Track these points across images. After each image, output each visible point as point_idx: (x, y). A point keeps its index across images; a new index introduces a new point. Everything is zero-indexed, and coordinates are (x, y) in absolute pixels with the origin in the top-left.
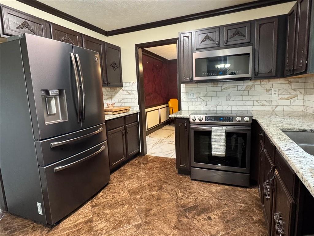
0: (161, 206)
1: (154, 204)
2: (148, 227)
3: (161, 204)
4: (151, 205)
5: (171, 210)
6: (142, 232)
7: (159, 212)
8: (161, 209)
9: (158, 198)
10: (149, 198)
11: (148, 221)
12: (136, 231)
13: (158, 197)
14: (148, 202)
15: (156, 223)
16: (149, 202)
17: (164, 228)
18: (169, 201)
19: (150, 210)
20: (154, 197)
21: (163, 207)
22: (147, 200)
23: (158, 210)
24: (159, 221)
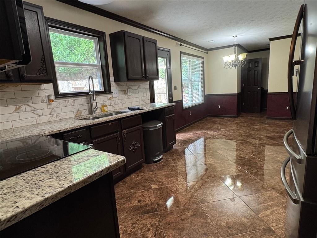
0: (180, 219)
1: (188, 222)
2: (194, 200)
3: (180, 221)
4: (192, 222)
5: (171, 213)
6: (199, 197)
7: (184, 211)
8: (181, 215)
9: (183, 231)
10: (195, 233)
11: (195, 204)
12: (205, 198)
13: (182, 233)
14: (196, 227)
15: (188, 202)
16: (194, 226)
17: (181, 198)
18: (169, 224)
19: (194, 215)
20: (188, 235)
21: (179, 217)
22: (197, 231)
23: (185, 214)
24: (184, 203)
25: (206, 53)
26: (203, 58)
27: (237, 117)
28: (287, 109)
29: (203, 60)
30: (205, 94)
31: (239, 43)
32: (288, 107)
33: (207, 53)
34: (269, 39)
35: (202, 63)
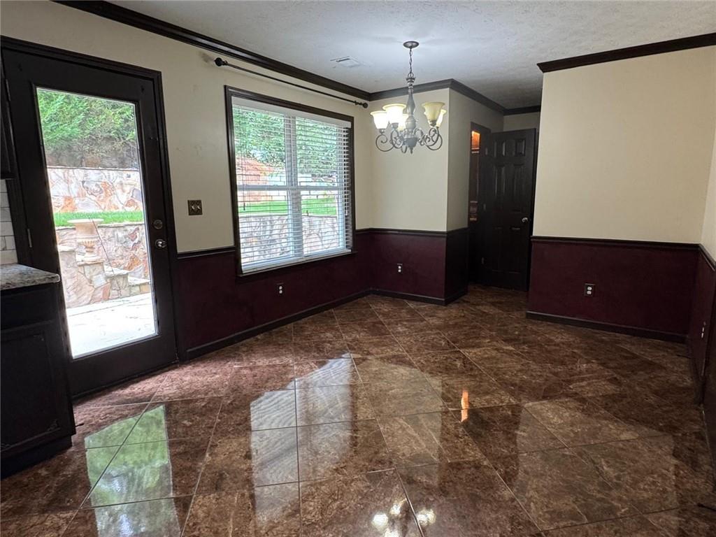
25: (360, 104)
26: (350, 119)
27: (447, 303)
28: (589, 293)
29: (348, 124)
30: (357, 228)
31: (454, 78)
32: (590, 288)
33: (365, 105)
34: (538, 65)
35: (346, 134)
